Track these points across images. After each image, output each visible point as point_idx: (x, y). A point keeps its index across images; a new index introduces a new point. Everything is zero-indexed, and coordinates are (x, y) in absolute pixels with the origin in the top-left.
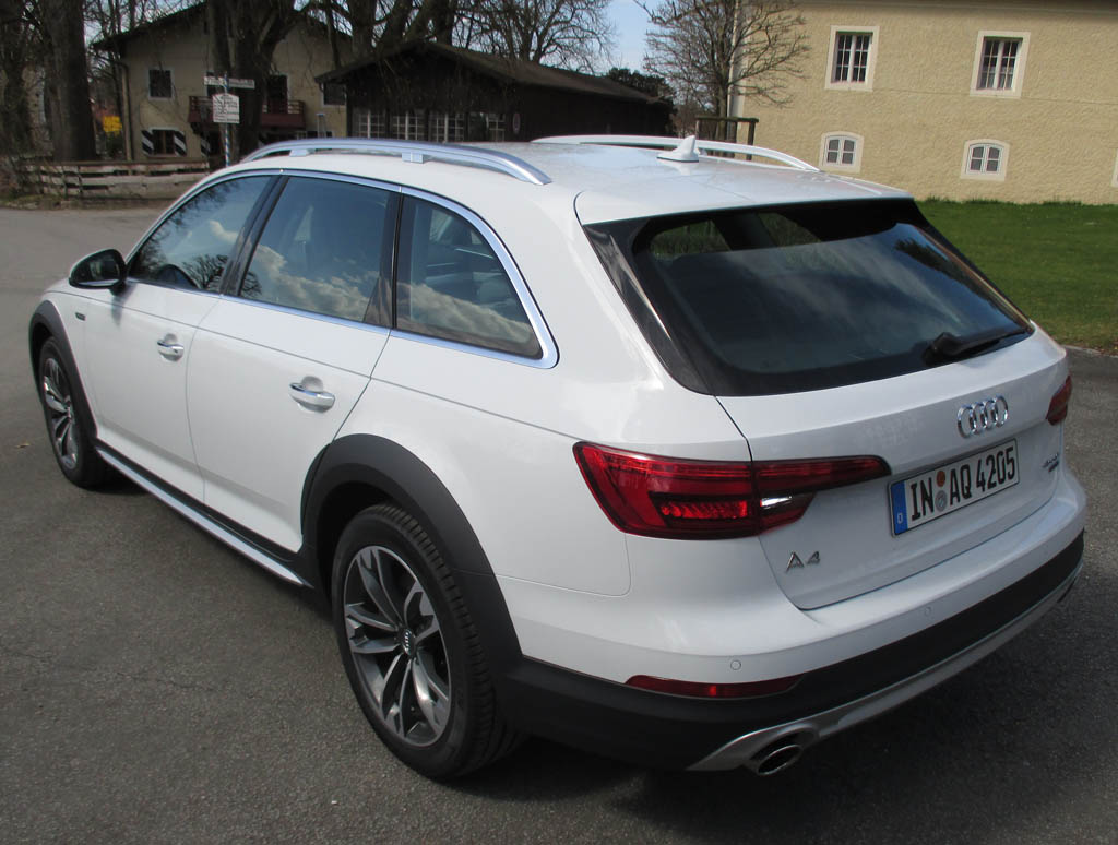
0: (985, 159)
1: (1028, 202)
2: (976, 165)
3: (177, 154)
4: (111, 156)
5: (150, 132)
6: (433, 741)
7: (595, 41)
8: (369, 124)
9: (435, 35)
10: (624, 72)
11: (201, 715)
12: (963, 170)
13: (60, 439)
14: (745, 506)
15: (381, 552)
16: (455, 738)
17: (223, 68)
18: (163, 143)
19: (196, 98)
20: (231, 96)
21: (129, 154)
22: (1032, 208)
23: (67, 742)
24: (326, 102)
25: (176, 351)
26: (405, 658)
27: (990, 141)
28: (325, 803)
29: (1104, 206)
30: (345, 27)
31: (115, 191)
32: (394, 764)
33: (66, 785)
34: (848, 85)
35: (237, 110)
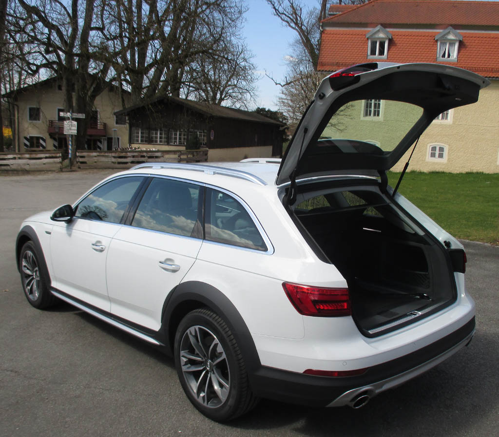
0: (437, 152)
1: (458, 172)
2: (433, 155)
3: (41, 148)
4: (7, 149)
5: (28, 137)
6: (221, 405)
7: (248, 94)
8: (140, 135)
9: (171, 93)
10: (263, 110)
11: (116, 400)
12: (427, 157)
13: (29, 288)
14: (346, 305)
15: (199, 328)
16: (231, 402)
17: (70, 108)
18: (34, 143)
19: (52, 121)
20: (73, 122)
21: (17, 148)
22: (460, 175)
23: (62, 412)
24: (117, 123)
25: (102, 248)
26: (207, 372)
27: (439, 144)
28: (176, 432)
29: (494, 174)
30: (127, 88)
31: (13, 167)
32: (202, 417)
33: (67, 428)
34: (372, 118)
35: (76, 128)
